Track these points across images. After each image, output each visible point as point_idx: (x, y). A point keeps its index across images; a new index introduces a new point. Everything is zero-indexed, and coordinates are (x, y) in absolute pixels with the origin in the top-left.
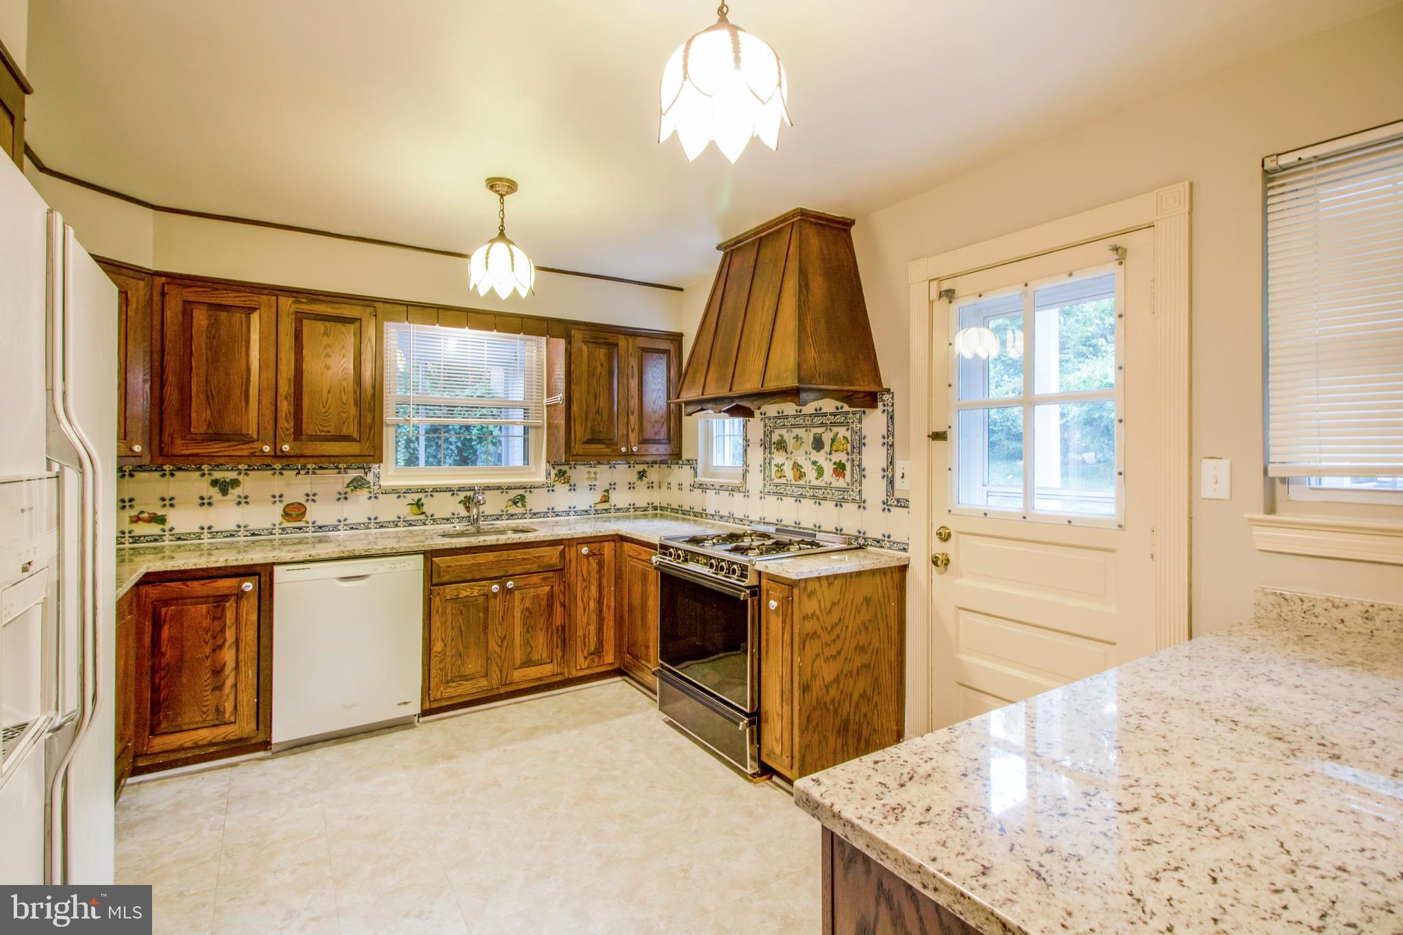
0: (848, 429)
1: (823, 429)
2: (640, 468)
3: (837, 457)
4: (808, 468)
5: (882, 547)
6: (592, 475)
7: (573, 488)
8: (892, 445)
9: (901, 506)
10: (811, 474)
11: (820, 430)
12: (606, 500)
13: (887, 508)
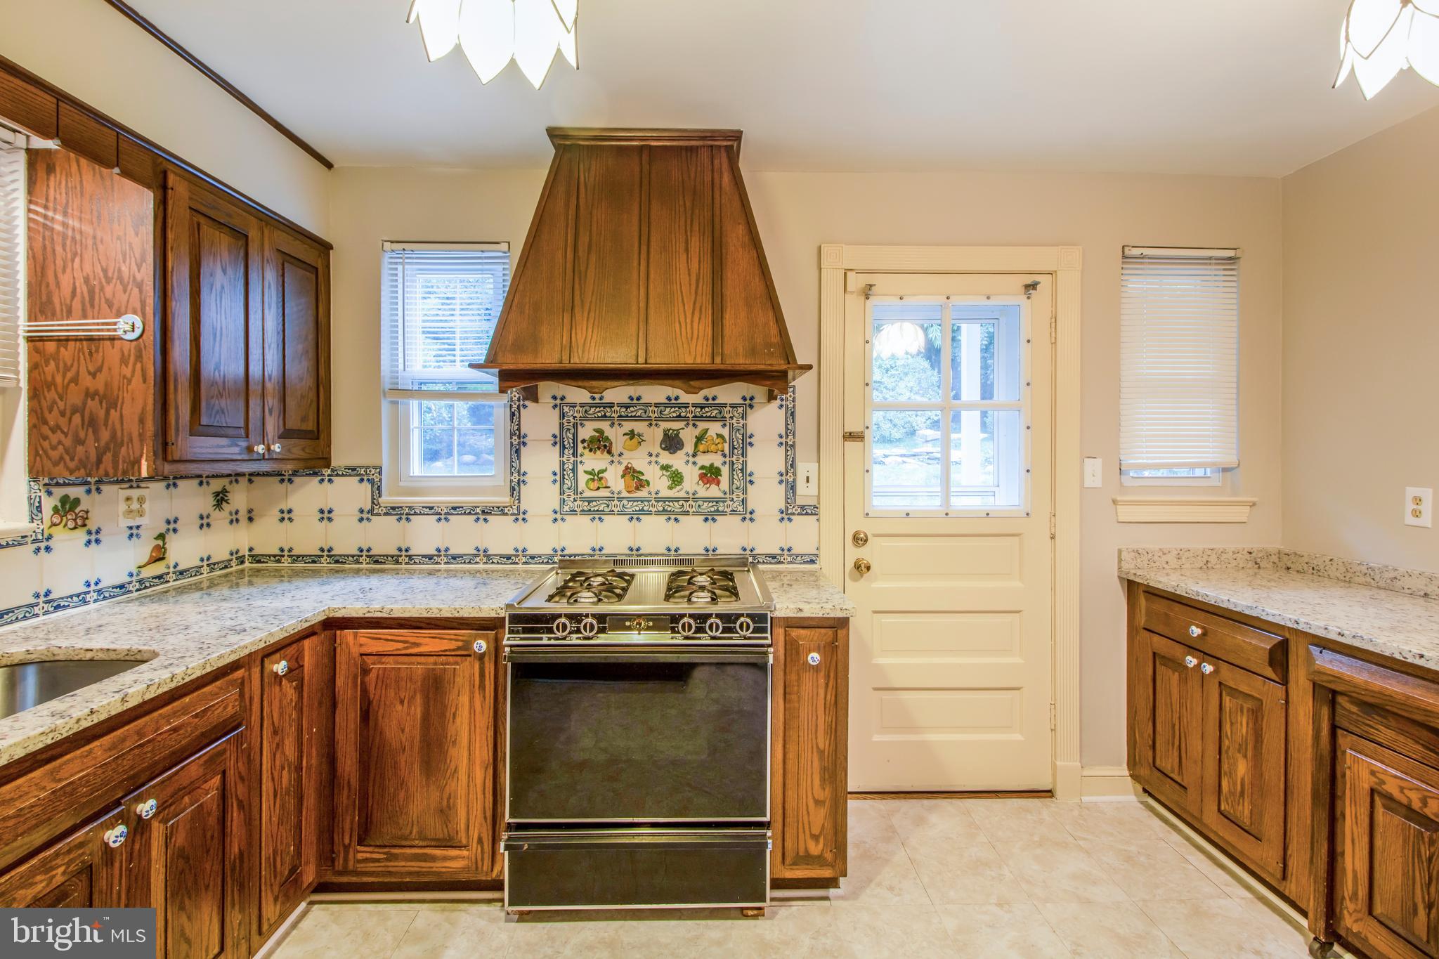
0: (725, 425)
1: (682, 424)
2: (217, 485)
3: (704, 460)
4: (652, 473)
5: (780, 563)
6: (135, 506)
7: (94, 538)
8: (793, 446)
9: (807, 514)
10: (659, 483)
11: (676, 425)
12: (159, 556)
13: (786, 517)
